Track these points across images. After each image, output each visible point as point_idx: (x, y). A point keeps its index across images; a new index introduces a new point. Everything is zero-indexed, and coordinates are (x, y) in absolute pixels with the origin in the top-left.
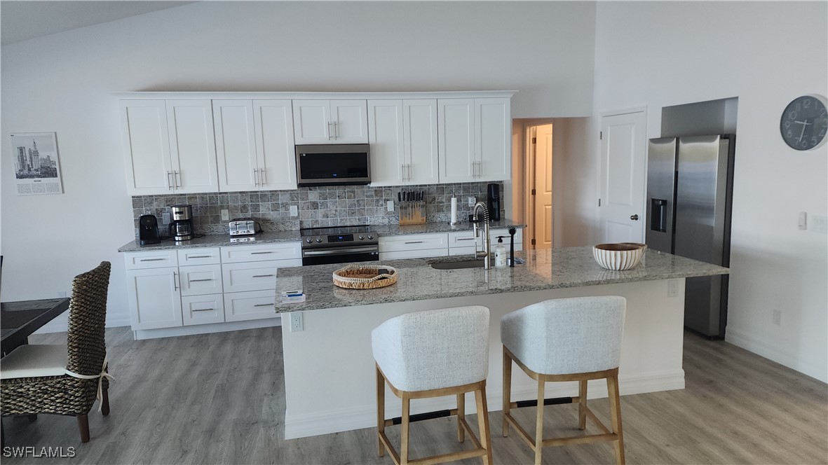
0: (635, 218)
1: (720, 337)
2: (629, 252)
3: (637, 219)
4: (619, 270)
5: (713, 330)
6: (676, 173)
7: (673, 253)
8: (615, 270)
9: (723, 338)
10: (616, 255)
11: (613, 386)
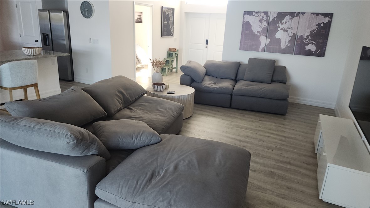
0: (37, 41)
1: (72, 80)
2: (36, 49)
3: (38, 42)
4: (33, 55)
5: (70, 78)
6: (50, 23)
7: (53, 51)
8: (32, 55)
9: (73, 81)
10: (31, 50)
11: (37, 89)
